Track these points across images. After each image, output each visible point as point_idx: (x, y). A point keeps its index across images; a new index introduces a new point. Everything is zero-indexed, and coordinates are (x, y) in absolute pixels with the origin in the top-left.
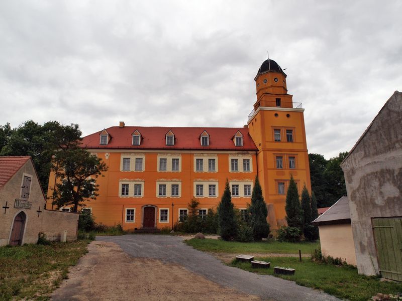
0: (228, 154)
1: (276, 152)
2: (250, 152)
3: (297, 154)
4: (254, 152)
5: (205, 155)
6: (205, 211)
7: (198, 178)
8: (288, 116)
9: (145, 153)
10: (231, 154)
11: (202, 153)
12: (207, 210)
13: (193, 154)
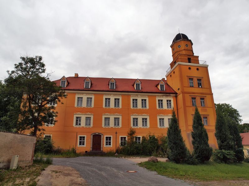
0: (156, 96)
1: (191, 95)
2: (172, 95)
3: (206, 96)
4: (174, 95)
5: (139, 96)
6: (139, 138)
7: (134, 113)
8: (198, 69)
9: (94, 94)
10: (157, 96)
11: (137, 95)
12: (141, 137)
13: (130, 95)
